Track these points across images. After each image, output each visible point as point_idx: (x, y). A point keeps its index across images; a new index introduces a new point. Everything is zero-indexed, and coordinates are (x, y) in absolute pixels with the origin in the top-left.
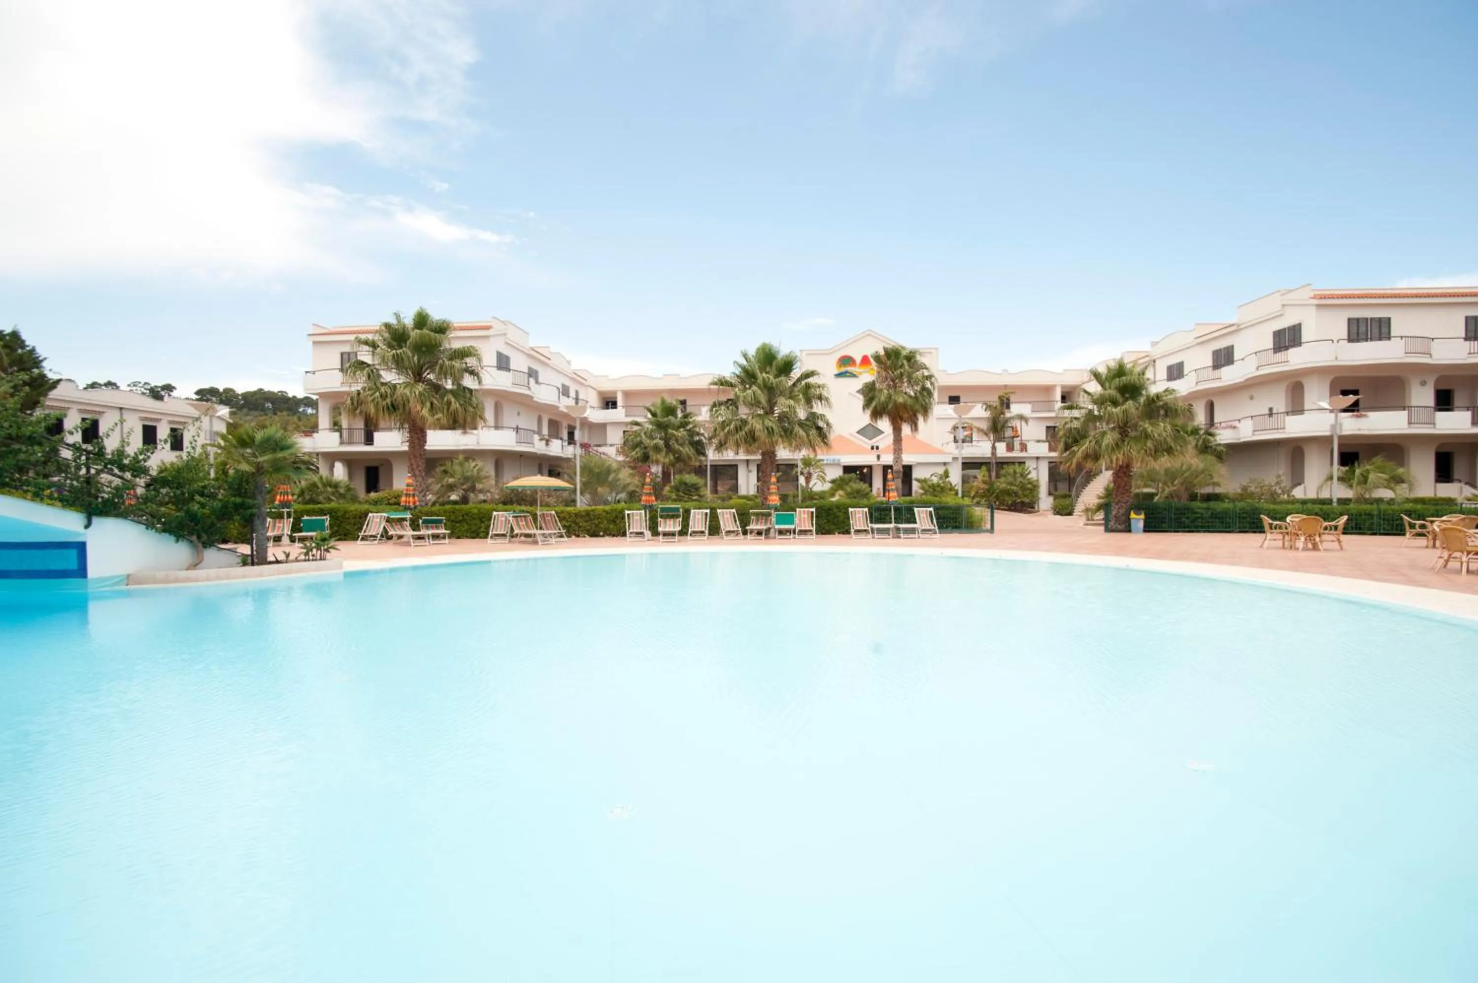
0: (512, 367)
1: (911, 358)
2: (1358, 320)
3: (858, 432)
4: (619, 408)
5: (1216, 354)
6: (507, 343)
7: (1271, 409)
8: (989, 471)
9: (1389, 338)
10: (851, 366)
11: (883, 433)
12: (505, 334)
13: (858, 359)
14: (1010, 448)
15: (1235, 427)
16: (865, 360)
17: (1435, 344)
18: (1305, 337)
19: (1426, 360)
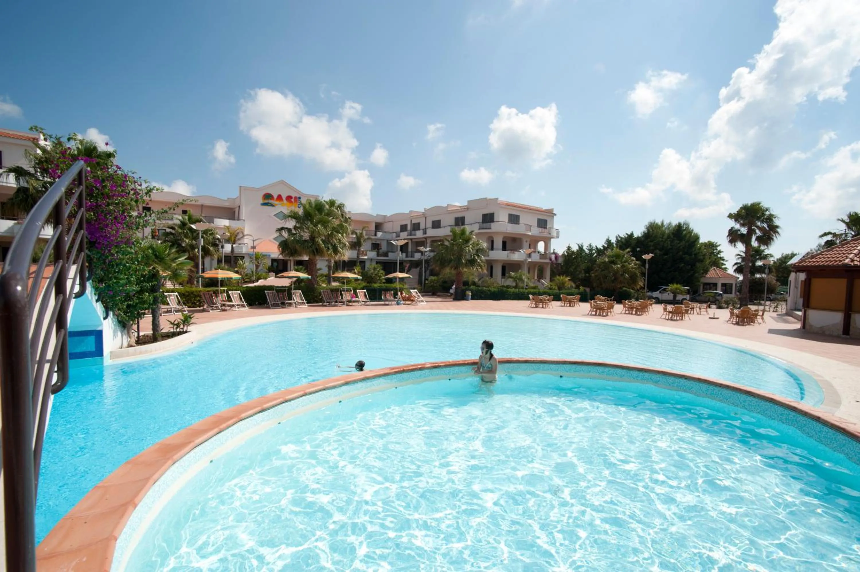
2: (511, 215)
5: (457, 219)
9: (519, 223)
10: (271, 199)
13: (275, 196)
17: (532, 228)
18: (496, 219)
19: (530, 234)
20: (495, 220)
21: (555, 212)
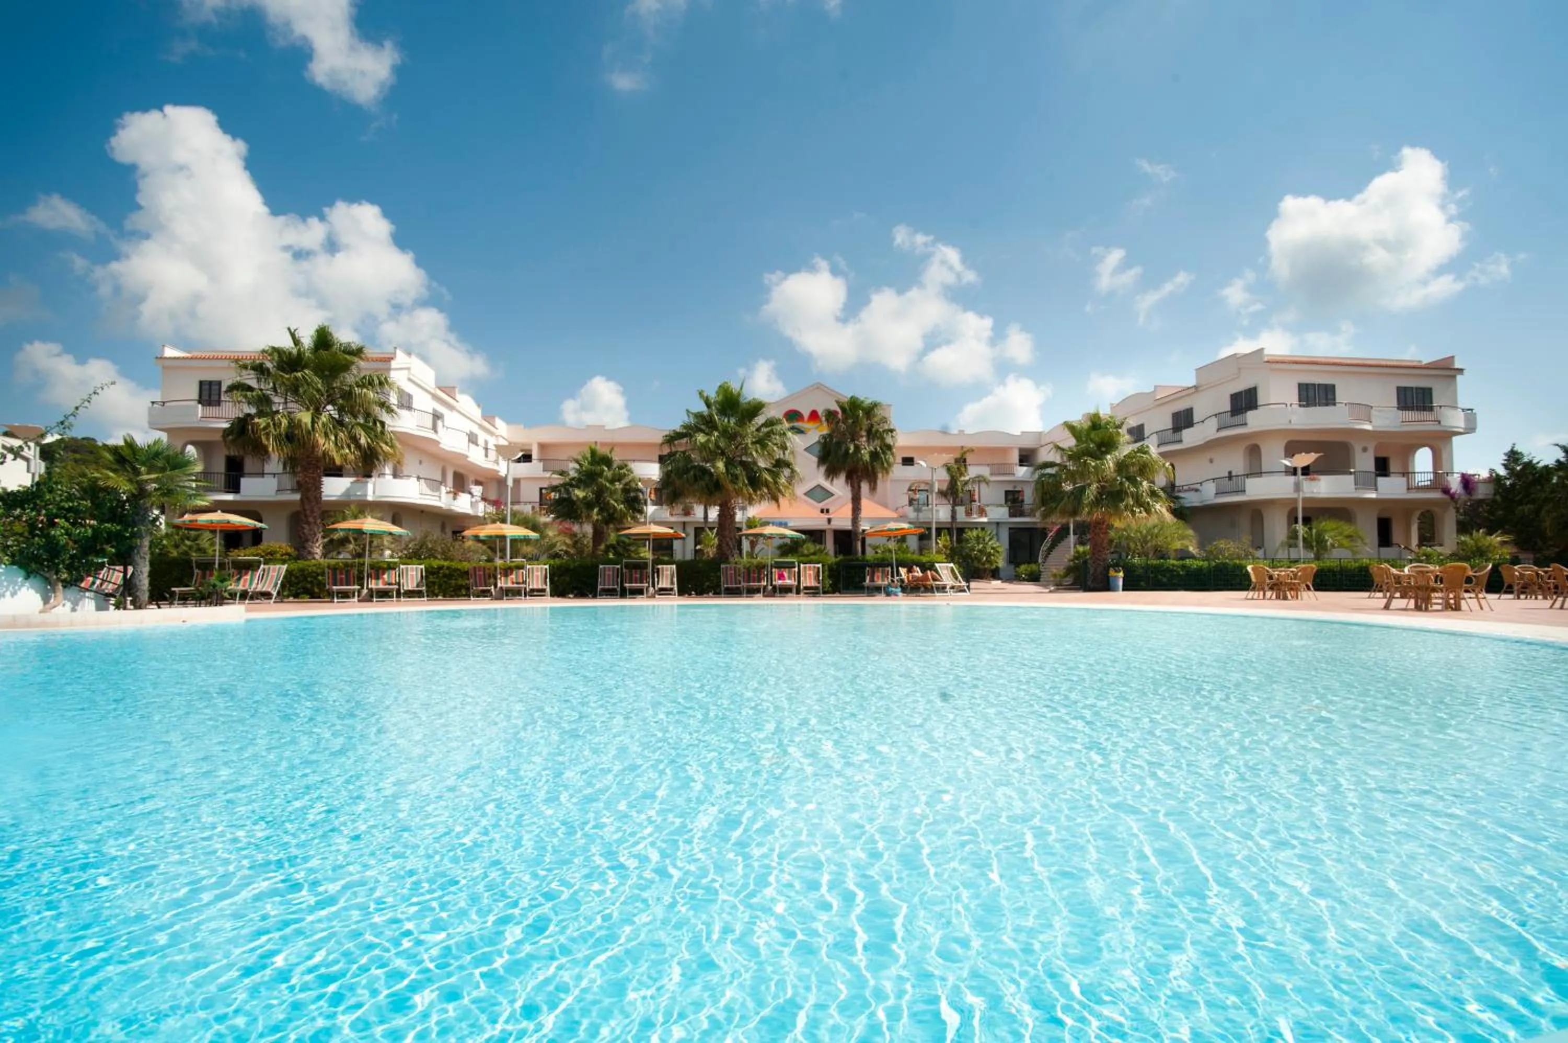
0: (414, 406)
1: (870, 411)
2: (1307, 385)
3: (806, 494)
4: (534, 462)
5: (1176, 416)
6: (410, 380)
7: (1230, 473)
8: (951, 535)
9: (1334, 404)
10: (798, 420)
11: (833, 495)
12: (408, 369)
13: (806, 414)
14: (969, 513)
15: (1197, 490)
16: (814, 416)
17: (1373, 412)
18: (1261, 400)
19: (1368, 427)
20: (1260, 402)
21: (1457, 365)
